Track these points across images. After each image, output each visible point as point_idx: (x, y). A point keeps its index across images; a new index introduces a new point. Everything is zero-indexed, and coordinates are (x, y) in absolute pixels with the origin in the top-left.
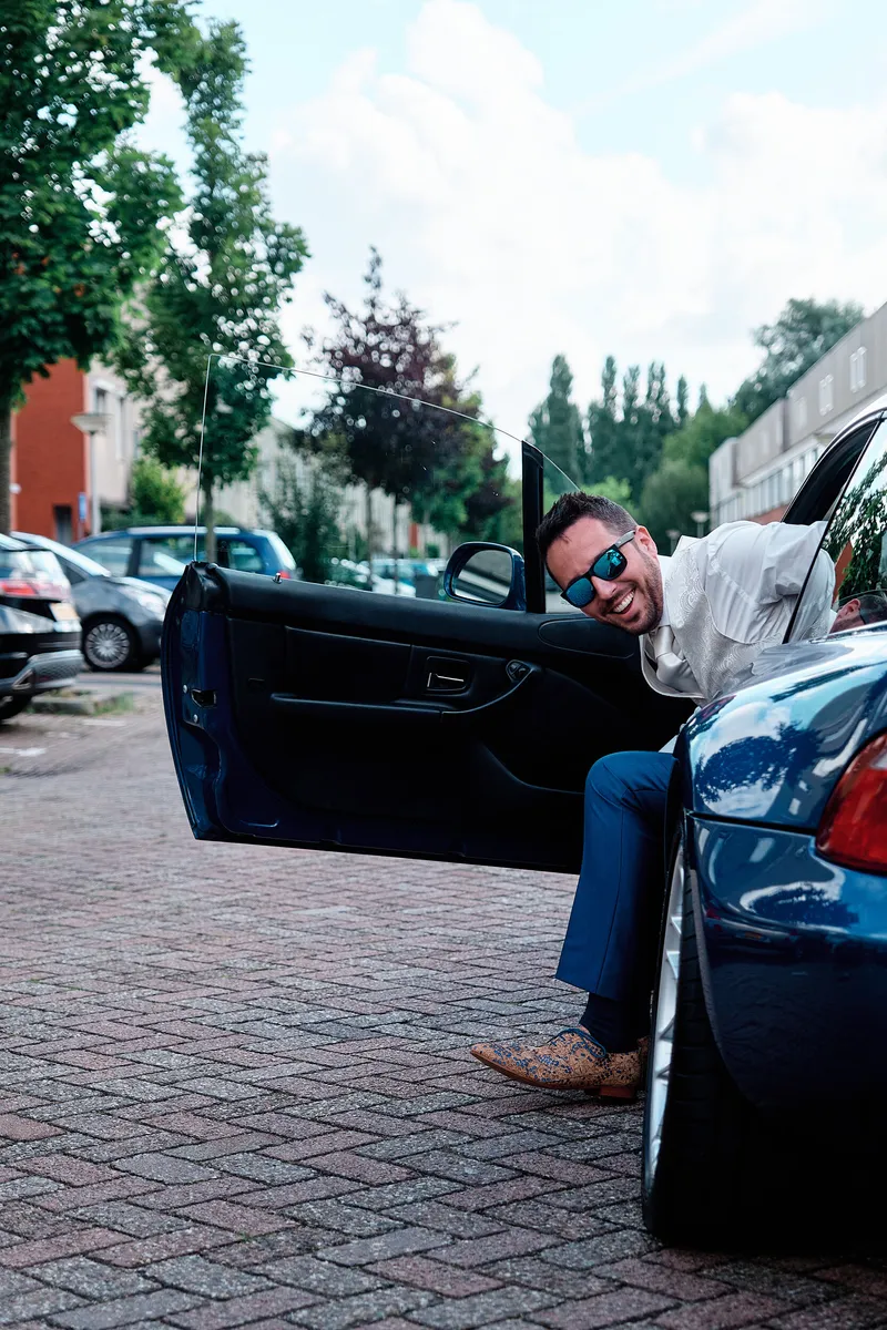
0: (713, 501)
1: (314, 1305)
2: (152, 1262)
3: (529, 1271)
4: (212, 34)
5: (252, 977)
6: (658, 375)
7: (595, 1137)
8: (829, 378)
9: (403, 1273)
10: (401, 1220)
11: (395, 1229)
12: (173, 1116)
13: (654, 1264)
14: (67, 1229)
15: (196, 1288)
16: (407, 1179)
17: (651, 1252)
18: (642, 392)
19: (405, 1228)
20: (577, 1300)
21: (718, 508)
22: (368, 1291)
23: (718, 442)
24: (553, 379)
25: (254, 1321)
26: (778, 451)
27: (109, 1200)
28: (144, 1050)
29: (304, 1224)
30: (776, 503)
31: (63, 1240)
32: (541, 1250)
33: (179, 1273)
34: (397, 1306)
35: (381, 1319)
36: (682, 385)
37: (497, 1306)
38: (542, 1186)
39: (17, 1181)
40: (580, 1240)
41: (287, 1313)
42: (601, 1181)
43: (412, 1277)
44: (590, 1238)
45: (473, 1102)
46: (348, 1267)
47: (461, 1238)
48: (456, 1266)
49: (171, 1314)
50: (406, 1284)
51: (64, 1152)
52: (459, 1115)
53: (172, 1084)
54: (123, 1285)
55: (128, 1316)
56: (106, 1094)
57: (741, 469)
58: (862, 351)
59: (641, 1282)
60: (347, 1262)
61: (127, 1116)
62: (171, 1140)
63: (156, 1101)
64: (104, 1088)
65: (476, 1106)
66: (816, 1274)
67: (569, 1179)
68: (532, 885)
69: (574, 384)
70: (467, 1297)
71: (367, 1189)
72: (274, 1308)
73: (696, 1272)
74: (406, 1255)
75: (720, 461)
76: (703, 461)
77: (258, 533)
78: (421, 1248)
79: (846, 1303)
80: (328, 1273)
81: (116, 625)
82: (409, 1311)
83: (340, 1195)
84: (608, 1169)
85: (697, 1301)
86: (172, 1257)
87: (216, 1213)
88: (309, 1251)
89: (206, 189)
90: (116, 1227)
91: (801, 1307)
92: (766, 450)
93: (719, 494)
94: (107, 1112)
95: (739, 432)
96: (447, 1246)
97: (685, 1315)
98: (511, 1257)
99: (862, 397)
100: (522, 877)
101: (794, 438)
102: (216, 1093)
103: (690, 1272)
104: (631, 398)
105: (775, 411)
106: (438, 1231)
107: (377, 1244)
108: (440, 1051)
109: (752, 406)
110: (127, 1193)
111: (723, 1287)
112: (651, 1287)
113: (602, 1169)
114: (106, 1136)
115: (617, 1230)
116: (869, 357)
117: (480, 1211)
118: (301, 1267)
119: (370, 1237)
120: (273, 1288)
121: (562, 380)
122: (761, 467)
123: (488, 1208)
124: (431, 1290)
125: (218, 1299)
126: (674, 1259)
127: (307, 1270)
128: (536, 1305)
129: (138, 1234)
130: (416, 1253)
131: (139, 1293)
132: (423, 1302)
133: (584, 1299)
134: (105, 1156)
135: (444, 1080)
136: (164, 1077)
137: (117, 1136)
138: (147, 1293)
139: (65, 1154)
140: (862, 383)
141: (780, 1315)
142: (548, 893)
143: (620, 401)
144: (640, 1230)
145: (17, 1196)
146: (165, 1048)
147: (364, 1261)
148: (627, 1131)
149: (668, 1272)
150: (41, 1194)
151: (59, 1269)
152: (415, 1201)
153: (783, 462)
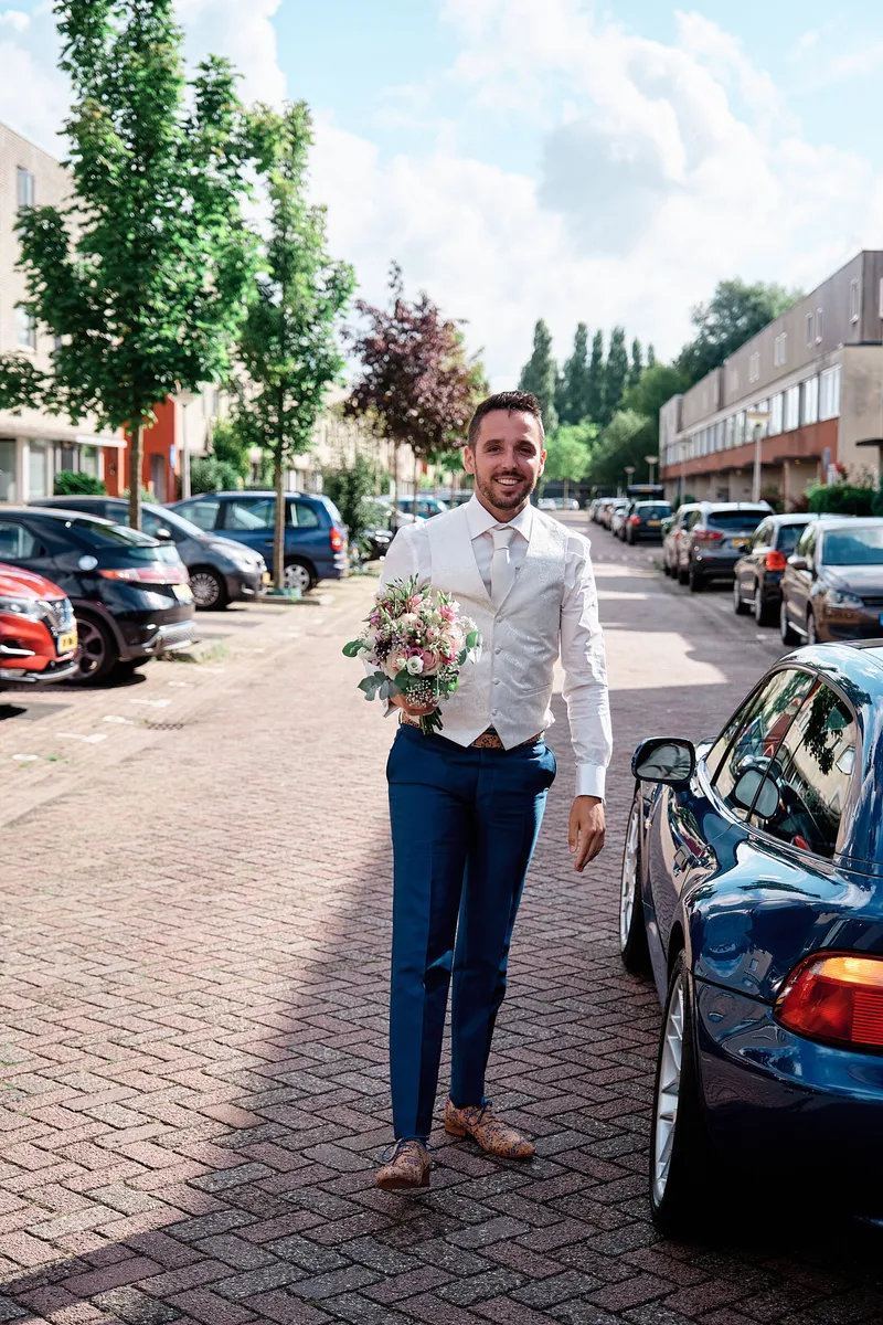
0: (662, 444)
1: (450, 1283)
2: (343, 1242)
3: (580, 1257)
4: (286, 112)
5: (366, 970)
6: (618, 338)
7: (613, 1137)
8: (757, 355)
9: (502, 1257)
10: (495, 1210)
11: (492, 1217)
12: (334, 1109)
13: (659, 1252)
14: (284, 1211)
15: (373, 1265)
16: (495, 1172)
17: (657, 1242)
18: (606, 350)
19: (498, 1216)
20: (614, 1284)
21: (666, 448)
22: (482, 1272)
23: (666, 397)
24: (535, 340)
25: (415, 1295)
26: (715, 408)
27: (306, 1186)
28: (304, 1043)
29: (434, 1211)
30: (712, 450)
31: (283, 1220)
32: (587, 1239)
33: (362, 1252)
34: (502, 1286)
35: (493, 1297)
36: (636, 347)
37: (565, 1288)
38: (583, 1181)
39: (244, 1167)
40: (611, 1230)
41: (434, 1288)
42: (620, 1178)
43: (508, 1261)
44: (617, 1228)
45: (531, 1103)
46: (466, 1249)
47: (536, 1227)
48: (534, 1251)
49: (362, 1287)
50: (505, 1266)
51: (269, 1139)
52: (523, 1115)
53: (328, 1077)
54: (327, 1261)
55: (336, 1288)
56: (286, 1085)
57: (684, 418)
58: (784, 335)
59: (652, 1269)
60: (465, 1246)
61: (305, 1108)
62: (339, 1131)
63: (321, 1094)
64: (285, 1080)
65: (534, 1106)
66: (763, 1265)
67: (600, 1175)
68: (549, 876)
69: (552, 345)
70: (544, 1278)
71: (470, 1181)
72: (425, 1284)
73: (686, 1261)
74: (501, 1240)
75: (668, 411)
76: (653, 411)
77: (314, 497)
78: (511, 1235)
79: (782, 1291)
80: (455, 1255)
81: (209, 574)
82: (510, 1290)
83: (454, 1185)
84: (624, 1167)
85: (689, 1286)
86: (355, 1238)
87: (376, 1200)
88: (440, 1235)
89: (280, 233)
90: (315, 1210)
91: (754, 1293)
92: (705, 406)
93: (666, 438)
94: (290, 1103)
95: (684, 389)
96: (527, 1233)
97: (682, 1298)
98: (568, 1245)
99: (783, 373)
100: (542, 867)
101: (728, 401)
102: (359, 1088)
103: (681, 1261)
104: (597, 356)
105: (714, 375)
106: (520, 1220)
107: (483, 1230)
108: (503, 1050)
109: (694, 368)
110: (316, 1180)
111: (704, 1275)
112: (660, 1273)
113: (621, 1167)
114: (295, 1127)
115: (634, 1222)
116: (789, 341)
117: (545, 1203)
118: (437, 1249)
119: (477, 1223)
120: (421, 1267)
121: (542, 342)
122: (700, 421)
123: (550, 1200)
124: (522, 1272)
125: (388, 1275)
126: (672, 1249)
127: (441, 1252)
128: (588, 1288)
129: (329, 1216)
130: (508, 1239)
131: (339, 1268)
132: (518, 1282)
133: (617, 1283)
134: (297, 1145)
135: (509, 1080)
136: (322, 1071)
137: (301, 1127)
138: (344, 1267)
139: (271, 1143)
140: (783, 361)
141: (740, 1300)
142: (561, 883)
143: (589, 358)
144: (649, 1223)
145: (246, 1180)
146: (317, 1041)
147: (476, 1245)
148: (635, 1132)
149: (669, 1260)
150: (262, 1179)
151: (286, 1246)
152: (502, 1192)
153: (719, 417)
